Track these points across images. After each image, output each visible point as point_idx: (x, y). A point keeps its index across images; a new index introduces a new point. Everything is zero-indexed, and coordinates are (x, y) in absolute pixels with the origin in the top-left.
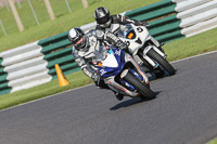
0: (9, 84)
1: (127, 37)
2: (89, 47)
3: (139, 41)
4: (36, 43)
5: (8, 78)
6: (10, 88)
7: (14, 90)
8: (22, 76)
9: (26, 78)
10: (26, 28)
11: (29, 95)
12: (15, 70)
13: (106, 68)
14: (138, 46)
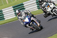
0: (4, 18)
1: (47, 7)
2: (22, 15)
3: (51, 8)
4: (11, 7)
5: (4, 16)
6: (5, 19)
7: (6, 19)
8: (8, 16)
9: (9, 16)
10: (9, 3)
11: (10, 21)
12: (6, 14)
13: (26, 22)
14: (51, 9)
